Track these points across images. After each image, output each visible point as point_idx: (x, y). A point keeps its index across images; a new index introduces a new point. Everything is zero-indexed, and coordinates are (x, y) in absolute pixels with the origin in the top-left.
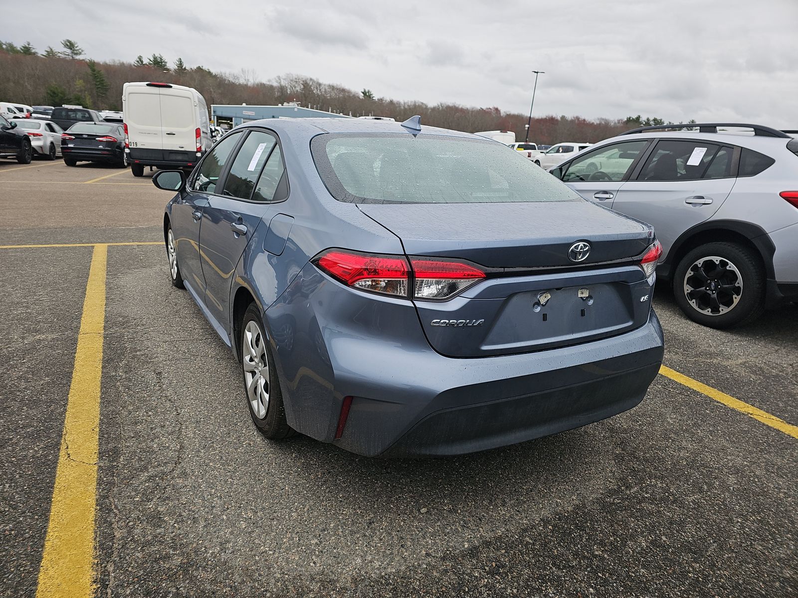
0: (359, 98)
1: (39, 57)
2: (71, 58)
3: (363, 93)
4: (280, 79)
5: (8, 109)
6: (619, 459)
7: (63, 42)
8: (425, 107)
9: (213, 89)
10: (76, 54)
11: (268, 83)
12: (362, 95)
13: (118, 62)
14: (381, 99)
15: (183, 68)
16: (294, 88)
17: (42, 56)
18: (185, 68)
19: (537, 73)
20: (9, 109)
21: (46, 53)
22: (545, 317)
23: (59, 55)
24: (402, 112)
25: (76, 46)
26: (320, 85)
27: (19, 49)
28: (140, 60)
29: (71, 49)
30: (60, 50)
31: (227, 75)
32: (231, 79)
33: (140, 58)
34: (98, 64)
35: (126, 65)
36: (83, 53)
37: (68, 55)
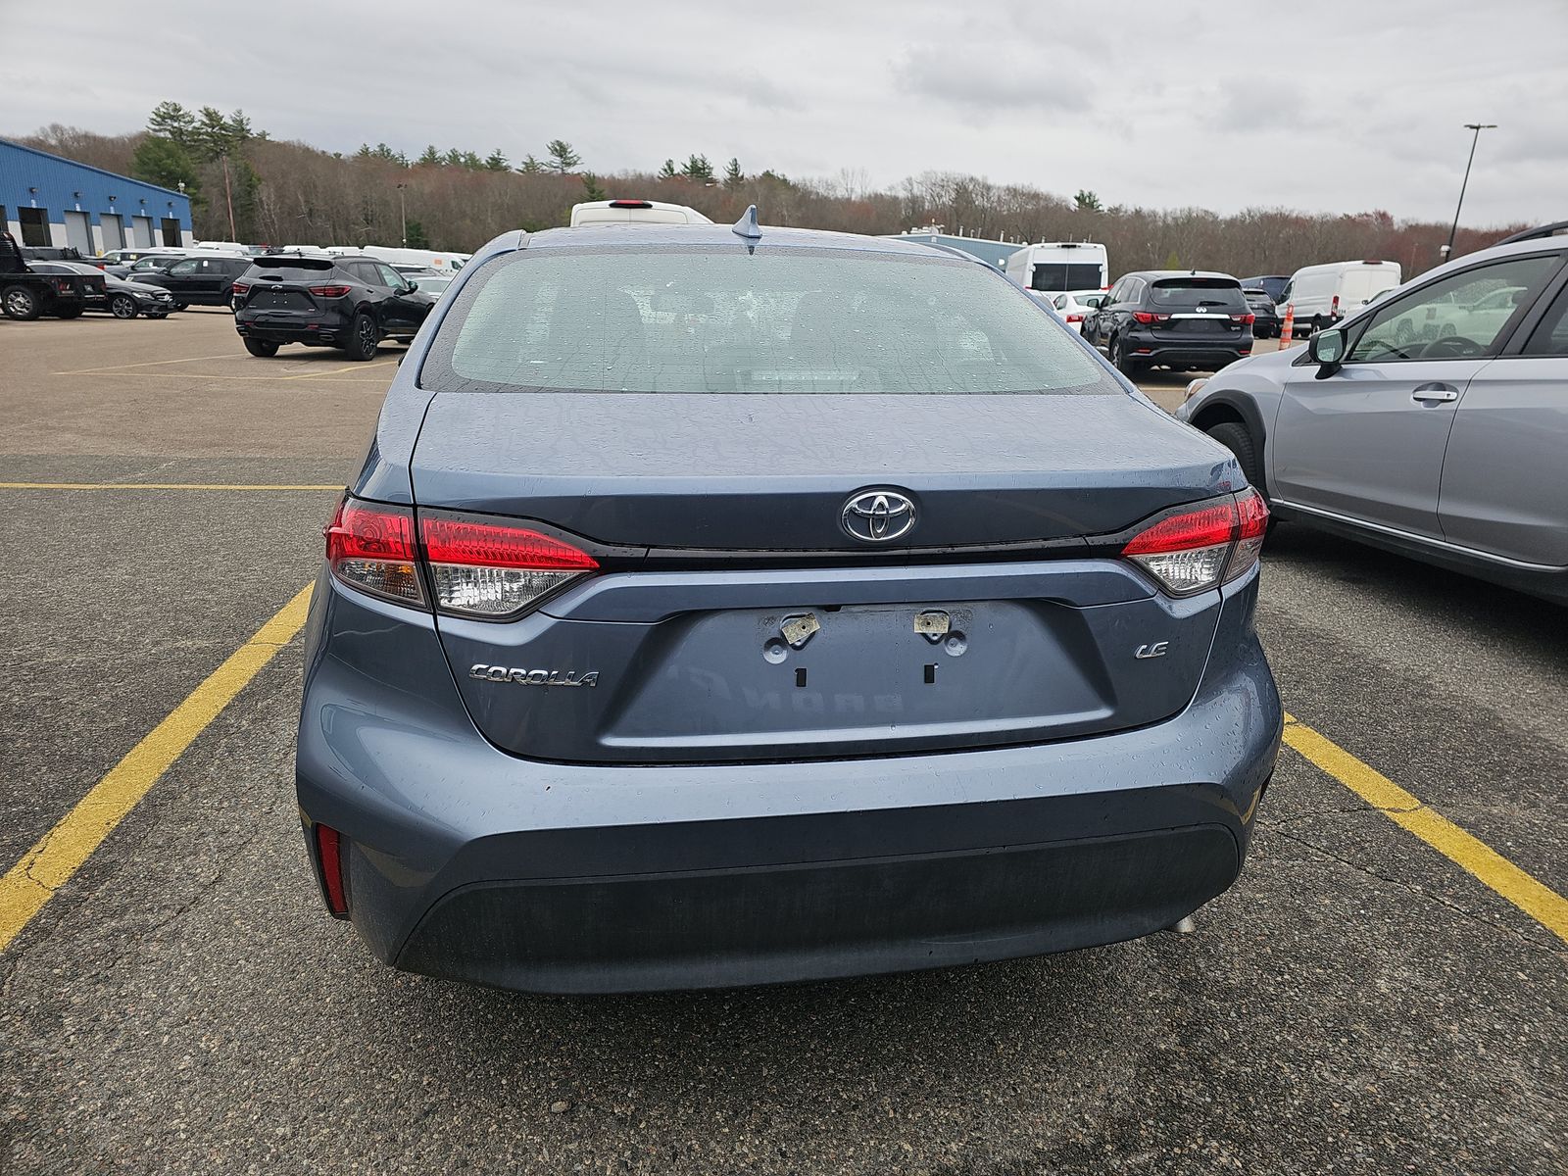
0: (1068, 209)
1: (513, 173)
2: (560, 172)
3: (1077, 198)
4: (911, 184)
5: (453, 262)
6: (1157, 1063)
7: (550, 145)
8: (1211, 219)
9: (787, 210)
10: (569, 164)
11: (889, 193)
12: (1077, 203)
13: (632, 173)
14: (1117, 209)
15: (740, 175)
16: (937, 199)
17: (518, 172)
18: (742, 177)
19: (1478, 128)
20: (454, 264)
21: (524, 166)
22: (801, 678)
23: (545, 168)
24: (1160, 234)
25: (569, 150)
26: (989, 188)
27: (483, 162)
28: (670, 167)
29: (561, 156)
30: (546, 159)
31: (815, 183)
32: (822, 191)
33: (669, 164)
34: (602, 180)
35: (644, 178)
36: (579, 162)
37: (558, 167)
